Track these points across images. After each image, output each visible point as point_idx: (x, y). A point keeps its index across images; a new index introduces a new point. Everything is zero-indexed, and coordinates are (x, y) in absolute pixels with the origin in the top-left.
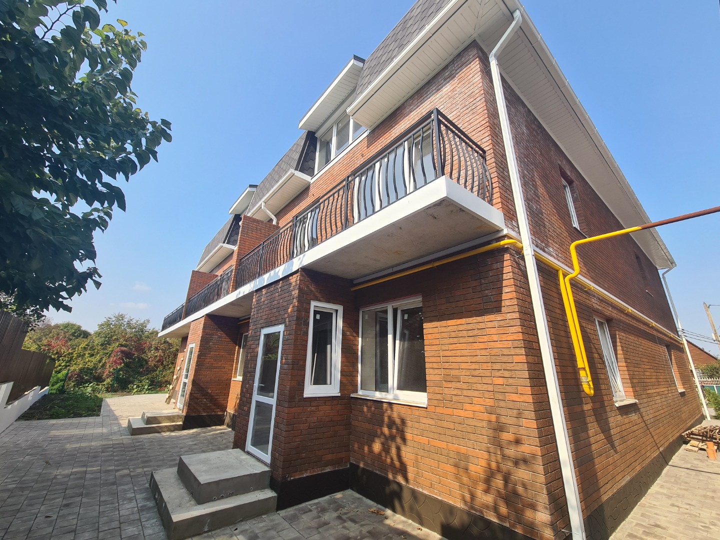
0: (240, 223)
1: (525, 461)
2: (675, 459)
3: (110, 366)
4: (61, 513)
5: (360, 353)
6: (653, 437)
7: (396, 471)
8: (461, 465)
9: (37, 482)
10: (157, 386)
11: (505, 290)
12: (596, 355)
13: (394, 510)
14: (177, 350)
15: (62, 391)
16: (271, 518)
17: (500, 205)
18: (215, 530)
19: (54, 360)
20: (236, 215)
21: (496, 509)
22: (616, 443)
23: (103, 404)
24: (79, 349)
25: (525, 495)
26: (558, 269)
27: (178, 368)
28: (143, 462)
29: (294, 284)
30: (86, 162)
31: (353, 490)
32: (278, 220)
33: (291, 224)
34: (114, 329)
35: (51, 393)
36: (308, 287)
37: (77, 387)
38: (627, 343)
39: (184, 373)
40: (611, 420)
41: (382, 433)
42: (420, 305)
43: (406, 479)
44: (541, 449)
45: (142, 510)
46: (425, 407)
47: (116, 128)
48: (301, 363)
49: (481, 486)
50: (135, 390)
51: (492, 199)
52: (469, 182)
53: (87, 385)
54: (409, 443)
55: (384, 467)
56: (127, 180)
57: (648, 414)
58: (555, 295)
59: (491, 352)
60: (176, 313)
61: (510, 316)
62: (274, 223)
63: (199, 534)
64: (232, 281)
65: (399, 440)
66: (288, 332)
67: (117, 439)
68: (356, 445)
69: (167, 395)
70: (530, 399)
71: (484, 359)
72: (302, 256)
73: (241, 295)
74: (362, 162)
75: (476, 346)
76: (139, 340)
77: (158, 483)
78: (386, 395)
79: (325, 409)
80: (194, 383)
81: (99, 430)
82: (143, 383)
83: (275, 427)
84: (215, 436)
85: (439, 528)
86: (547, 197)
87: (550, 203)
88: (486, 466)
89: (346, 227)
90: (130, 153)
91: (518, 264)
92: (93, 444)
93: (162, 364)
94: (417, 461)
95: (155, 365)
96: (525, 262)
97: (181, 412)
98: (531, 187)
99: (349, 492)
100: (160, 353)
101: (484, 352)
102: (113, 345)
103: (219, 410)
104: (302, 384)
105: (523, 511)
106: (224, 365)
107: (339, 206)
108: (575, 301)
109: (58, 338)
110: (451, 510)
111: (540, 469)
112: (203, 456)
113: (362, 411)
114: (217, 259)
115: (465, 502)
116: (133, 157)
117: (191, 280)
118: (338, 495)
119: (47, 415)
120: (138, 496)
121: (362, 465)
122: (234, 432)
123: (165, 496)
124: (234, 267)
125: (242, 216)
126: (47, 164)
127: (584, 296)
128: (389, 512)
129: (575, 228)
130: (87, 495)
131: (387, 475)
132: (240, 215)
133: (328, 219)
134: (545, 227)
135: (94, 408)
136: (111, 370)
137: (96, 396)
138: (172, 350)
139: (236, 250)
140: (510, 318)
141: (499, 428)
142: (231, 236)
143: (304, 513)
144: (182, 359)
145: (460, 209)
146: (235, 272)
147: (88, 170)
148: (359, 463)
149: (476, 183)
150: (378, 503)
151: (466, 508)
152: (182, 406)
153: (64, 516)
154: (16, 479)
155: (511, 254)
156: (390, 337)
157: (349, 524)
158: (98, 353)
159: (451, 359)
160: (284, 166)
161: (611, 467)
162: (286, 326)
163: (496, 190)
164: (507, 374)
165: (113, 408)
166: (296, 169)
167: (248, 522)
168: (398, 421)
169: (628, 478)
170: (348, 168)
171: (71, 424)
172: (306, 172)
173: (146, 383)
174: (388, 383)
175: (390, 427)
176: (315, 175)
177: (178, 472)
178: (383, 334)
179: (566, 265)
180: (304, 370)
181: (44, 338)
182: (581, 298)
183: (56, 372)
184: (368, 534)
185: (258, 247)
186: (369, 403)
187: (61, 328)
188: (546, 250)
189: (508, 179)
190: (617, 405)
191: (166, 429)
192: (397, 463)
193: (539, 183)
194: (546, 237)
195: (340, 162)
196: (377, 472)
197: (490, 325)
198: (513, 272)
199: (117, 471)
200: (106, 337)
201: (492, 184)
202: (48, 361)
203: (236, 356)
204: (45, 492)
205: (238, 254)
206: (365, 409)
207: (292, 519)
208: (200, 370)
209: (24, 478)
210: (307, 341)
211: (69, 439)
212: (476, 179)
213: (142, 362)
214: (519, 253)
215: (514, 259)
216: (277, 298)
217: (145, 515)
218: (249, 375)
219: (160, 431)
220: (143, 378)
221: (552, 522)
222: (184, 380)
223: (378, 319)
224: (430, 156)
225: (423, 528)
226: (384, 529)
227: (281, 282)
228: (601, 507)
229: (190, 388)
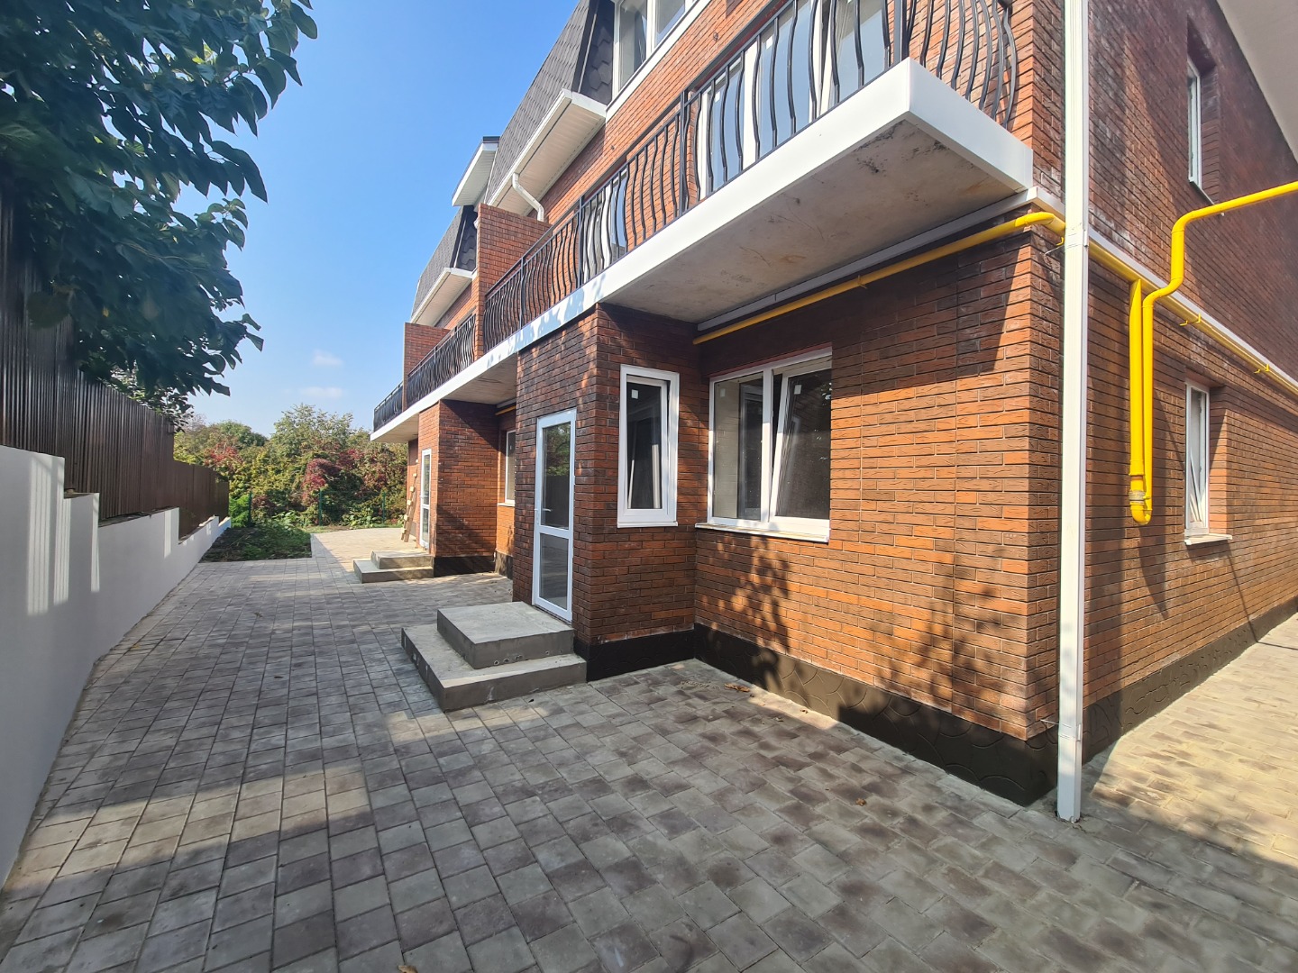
0: (477, 224)
1: (996, 623)
2: (1274, 635)
3: (309, 488)
4: (293, 674)
5: (710, 458)
6: (1242, 597)
7: (769, 635)
8: (881, 627)
9: (251, 637)
10: (384, 516)
11: (1009, 325)
12: (1171, 455)
13: (765, 687)
14: (405, 463)
15: (249, 523)
16: (580, 689)
17: (1029, 130)
18: (502, 700)
19: (225, 479)
20: (466, 208)
21: (932, 689)
22: (1169, 604)
23: (312, 541)
24: (256, 463)
25: (986, 670)
26: (1133, 278)
27: (412, 489)
28: (387, 617)
29: (588, 334)
30: (171, 97)
31: (700, 659)
32: (547, 211)
33: (572, 215)
34: (301, 431)
35: (235, 527)
36: (613, 339)
37: (270, 518)
38: (1241, 432)
39: (422, 495)
40: (1170, 567)
41: (749, 582)
42: (829, 366)
43: (787, 647)
44: (1028, 605)
45: (398, 673)
46: (826, 541)
47: (205, 13)
48: (610, 473)
49: (913, 657)
50: (354, 523)
51: (1013, 116)
52: (965, 75)
53: (282, 515)
54: (793, 596)
55: (750, 629)
56: (254, 130)
57: (1244, 559)
58: (1114, 335)
59: (961, 447)
60: (391, 401)
61: (1010, 378)
62: (540, 217)
63: (483, 704)
64: (476, 338)
65: (776, 592)
66: (584, 422)
67: (344, 587)
68: (705, 599)
69: (403, 530)
70: (1024, 526)
71: (944, 460)
72: (599, 278)
73: (496, 362)
74: (714, 56)
75: (930, 437)
76: (342, 447)
77: (414, 643)
78: (755, 524)
79: (653, 547)
80: (440, 509)
81: (314, 576)
82: (363, 512)
83: (575, 570)
84: (483, 586)
85: (835, 711)
86: (1143, 107)
87: (1146, 124)
88: (925, 629)
89: (683, 210)
90: (244, 69)
91: (1046, 269)
92: (312, 592)
93: (386, 484)
94: (804, 622)
95: (375, 486)
96: (1062, 265)
97: (427, 552)
98: (1110, 80)
99: (694, 662)
100: (378, 467)
101: (945, 448)
102: (305, 456)
103: (483, 550)
104: (614, 507)
105: (979, 692)
106: (483, 483)
107: (667, 167)
108: (1155, 349)
109: (221, 447)
110: (858, 689)
111: (1023, 635)
112: (471, 610)
113: (716, 550)
114: (444, 301)
115: (882, 679)
116: (252, 76)
117: (406, 341)
118: (678, 666)
119: (239, 555)
120: (389, 658)
121: (714, 627)
122: (512, 582)
123: (427, 658)
124: (476, 312)
125: (478, 209)
126: (106, 107)
127: (1176, 337)
128: (756, 689)
129: (1192, 184)
130: (322, 653)
131: (756, 640)
132: (472, 207)
133: (647, 200)
134: (1123, 183)
135: (301, 548)
136: (311, 493)
137: (299, 530)
138: (396, 462)
139: (475, 280)
140: (1009, 381)
141: (958, 572)
142: (462, 252)
143: (628, 685)
144: (415, 475)
145: (937, 143)
146: (479, 320)
147: (179, 115)
148: (711, 624)
149: (980, 79)
150: (739, 677)
151: (884, 687)
152: (427, 544)
153: (297, 677)
154: (224, 633)
155: (1034, 247)
156: (766, 428)
157: (695, 701)
158: (286, 468)
159: (880, 462)
160: (547, 85)
161: (1149, 639)
162: (578, 412)
163: (1026, 92)
164: (985, 485)
165: (328, 547)
166: (574, 89)
167: (548, 693)
168: (776, 564)
169: (1177, 657)
170: (684, 74)
171: (275, 567)
172: (595, 94)
173: (366, 513)
174: (760, 507)
175: (761, 572)
176: (614, 99)
177: (438, 629)
178: (754, 422)
179: (1154, 271)
180: (616, 485)
181: (201, 447)
182: (1169, 343)
183: (234, 497)
184: (725, 715)
185: (514, 269)
186: (727, 538)
187: (222, 431)
188: (1116, 236)
189: (1058, 63)
190: (1189, 542)
191: (410, 576)
192: (772, 625)
193: (1130, 70)
194: (1122, 205)
195: (666, 60)
196: (739, 637)
197: (965, 396)
198: (1033, 288)
199: (354, 626)
200: (291, 444)
201: (1017, 77)
202: (217, 481)
203: (499, 469)
204: (266, 649)
205: (480, 286)
206: (720, 547)
207: (610, 692)
208: (447, 491)
209: (233, 633)
210: (617, 437)
211: (278, 585)
212: (981, 67)
213: (354, 482)
214: (1053, 243)
215: (1041, 258)
216: (560, 363)
217: (403, 681)
218: (524, 495)
219: (401, 577)
220: (360, 505)
221: (1027, 708)
222: (423, 506)
223: (744, 397)
224: (879, 16)
225: (809, 710)
226: (749, 710)
227: (564, 333)
228: (1117, 695)
229: (435, 517)
